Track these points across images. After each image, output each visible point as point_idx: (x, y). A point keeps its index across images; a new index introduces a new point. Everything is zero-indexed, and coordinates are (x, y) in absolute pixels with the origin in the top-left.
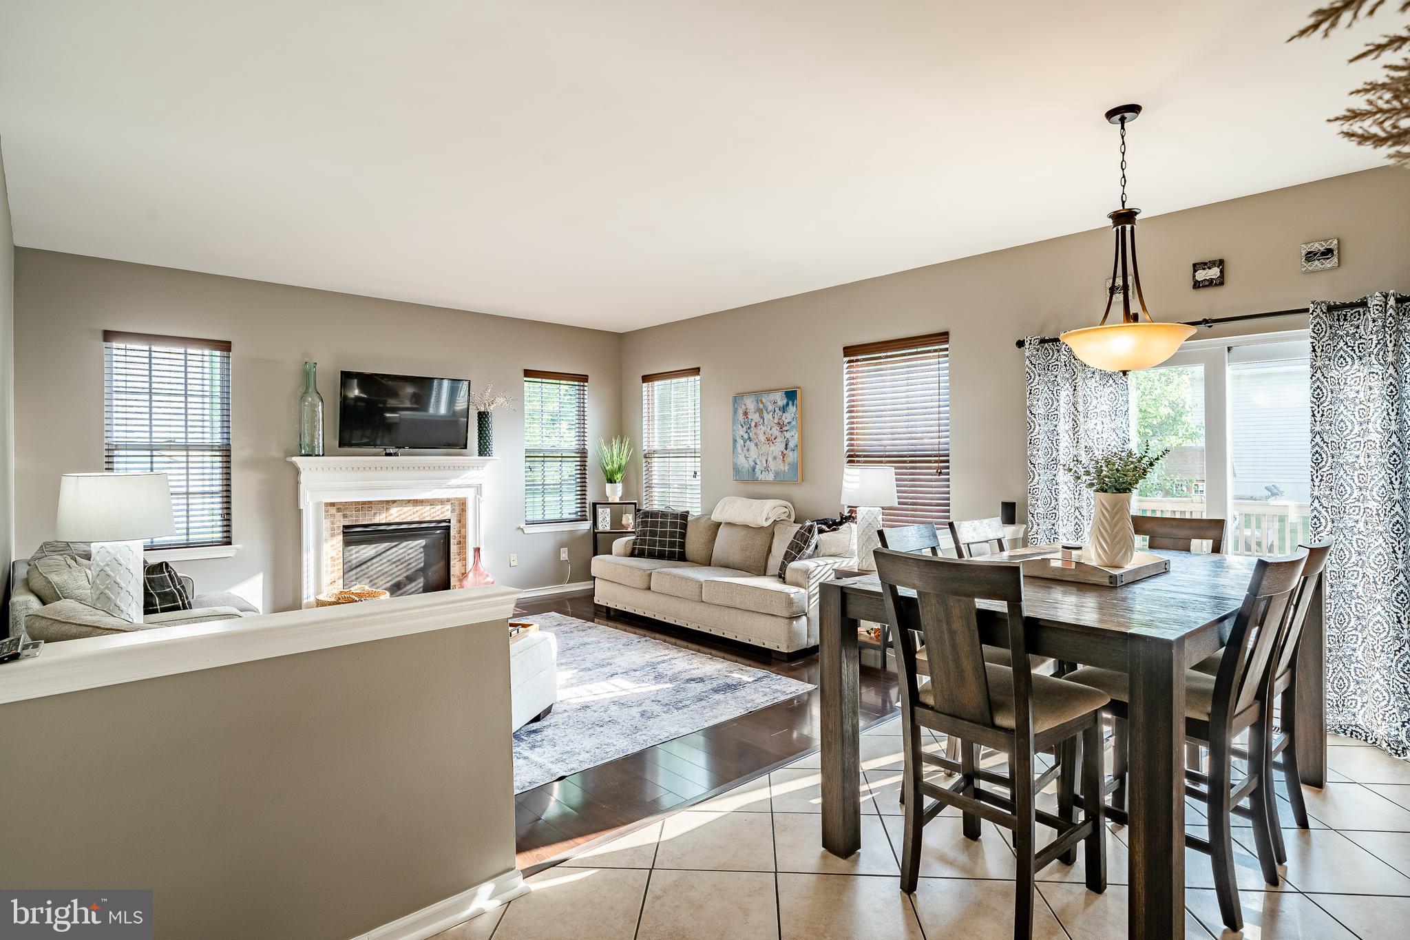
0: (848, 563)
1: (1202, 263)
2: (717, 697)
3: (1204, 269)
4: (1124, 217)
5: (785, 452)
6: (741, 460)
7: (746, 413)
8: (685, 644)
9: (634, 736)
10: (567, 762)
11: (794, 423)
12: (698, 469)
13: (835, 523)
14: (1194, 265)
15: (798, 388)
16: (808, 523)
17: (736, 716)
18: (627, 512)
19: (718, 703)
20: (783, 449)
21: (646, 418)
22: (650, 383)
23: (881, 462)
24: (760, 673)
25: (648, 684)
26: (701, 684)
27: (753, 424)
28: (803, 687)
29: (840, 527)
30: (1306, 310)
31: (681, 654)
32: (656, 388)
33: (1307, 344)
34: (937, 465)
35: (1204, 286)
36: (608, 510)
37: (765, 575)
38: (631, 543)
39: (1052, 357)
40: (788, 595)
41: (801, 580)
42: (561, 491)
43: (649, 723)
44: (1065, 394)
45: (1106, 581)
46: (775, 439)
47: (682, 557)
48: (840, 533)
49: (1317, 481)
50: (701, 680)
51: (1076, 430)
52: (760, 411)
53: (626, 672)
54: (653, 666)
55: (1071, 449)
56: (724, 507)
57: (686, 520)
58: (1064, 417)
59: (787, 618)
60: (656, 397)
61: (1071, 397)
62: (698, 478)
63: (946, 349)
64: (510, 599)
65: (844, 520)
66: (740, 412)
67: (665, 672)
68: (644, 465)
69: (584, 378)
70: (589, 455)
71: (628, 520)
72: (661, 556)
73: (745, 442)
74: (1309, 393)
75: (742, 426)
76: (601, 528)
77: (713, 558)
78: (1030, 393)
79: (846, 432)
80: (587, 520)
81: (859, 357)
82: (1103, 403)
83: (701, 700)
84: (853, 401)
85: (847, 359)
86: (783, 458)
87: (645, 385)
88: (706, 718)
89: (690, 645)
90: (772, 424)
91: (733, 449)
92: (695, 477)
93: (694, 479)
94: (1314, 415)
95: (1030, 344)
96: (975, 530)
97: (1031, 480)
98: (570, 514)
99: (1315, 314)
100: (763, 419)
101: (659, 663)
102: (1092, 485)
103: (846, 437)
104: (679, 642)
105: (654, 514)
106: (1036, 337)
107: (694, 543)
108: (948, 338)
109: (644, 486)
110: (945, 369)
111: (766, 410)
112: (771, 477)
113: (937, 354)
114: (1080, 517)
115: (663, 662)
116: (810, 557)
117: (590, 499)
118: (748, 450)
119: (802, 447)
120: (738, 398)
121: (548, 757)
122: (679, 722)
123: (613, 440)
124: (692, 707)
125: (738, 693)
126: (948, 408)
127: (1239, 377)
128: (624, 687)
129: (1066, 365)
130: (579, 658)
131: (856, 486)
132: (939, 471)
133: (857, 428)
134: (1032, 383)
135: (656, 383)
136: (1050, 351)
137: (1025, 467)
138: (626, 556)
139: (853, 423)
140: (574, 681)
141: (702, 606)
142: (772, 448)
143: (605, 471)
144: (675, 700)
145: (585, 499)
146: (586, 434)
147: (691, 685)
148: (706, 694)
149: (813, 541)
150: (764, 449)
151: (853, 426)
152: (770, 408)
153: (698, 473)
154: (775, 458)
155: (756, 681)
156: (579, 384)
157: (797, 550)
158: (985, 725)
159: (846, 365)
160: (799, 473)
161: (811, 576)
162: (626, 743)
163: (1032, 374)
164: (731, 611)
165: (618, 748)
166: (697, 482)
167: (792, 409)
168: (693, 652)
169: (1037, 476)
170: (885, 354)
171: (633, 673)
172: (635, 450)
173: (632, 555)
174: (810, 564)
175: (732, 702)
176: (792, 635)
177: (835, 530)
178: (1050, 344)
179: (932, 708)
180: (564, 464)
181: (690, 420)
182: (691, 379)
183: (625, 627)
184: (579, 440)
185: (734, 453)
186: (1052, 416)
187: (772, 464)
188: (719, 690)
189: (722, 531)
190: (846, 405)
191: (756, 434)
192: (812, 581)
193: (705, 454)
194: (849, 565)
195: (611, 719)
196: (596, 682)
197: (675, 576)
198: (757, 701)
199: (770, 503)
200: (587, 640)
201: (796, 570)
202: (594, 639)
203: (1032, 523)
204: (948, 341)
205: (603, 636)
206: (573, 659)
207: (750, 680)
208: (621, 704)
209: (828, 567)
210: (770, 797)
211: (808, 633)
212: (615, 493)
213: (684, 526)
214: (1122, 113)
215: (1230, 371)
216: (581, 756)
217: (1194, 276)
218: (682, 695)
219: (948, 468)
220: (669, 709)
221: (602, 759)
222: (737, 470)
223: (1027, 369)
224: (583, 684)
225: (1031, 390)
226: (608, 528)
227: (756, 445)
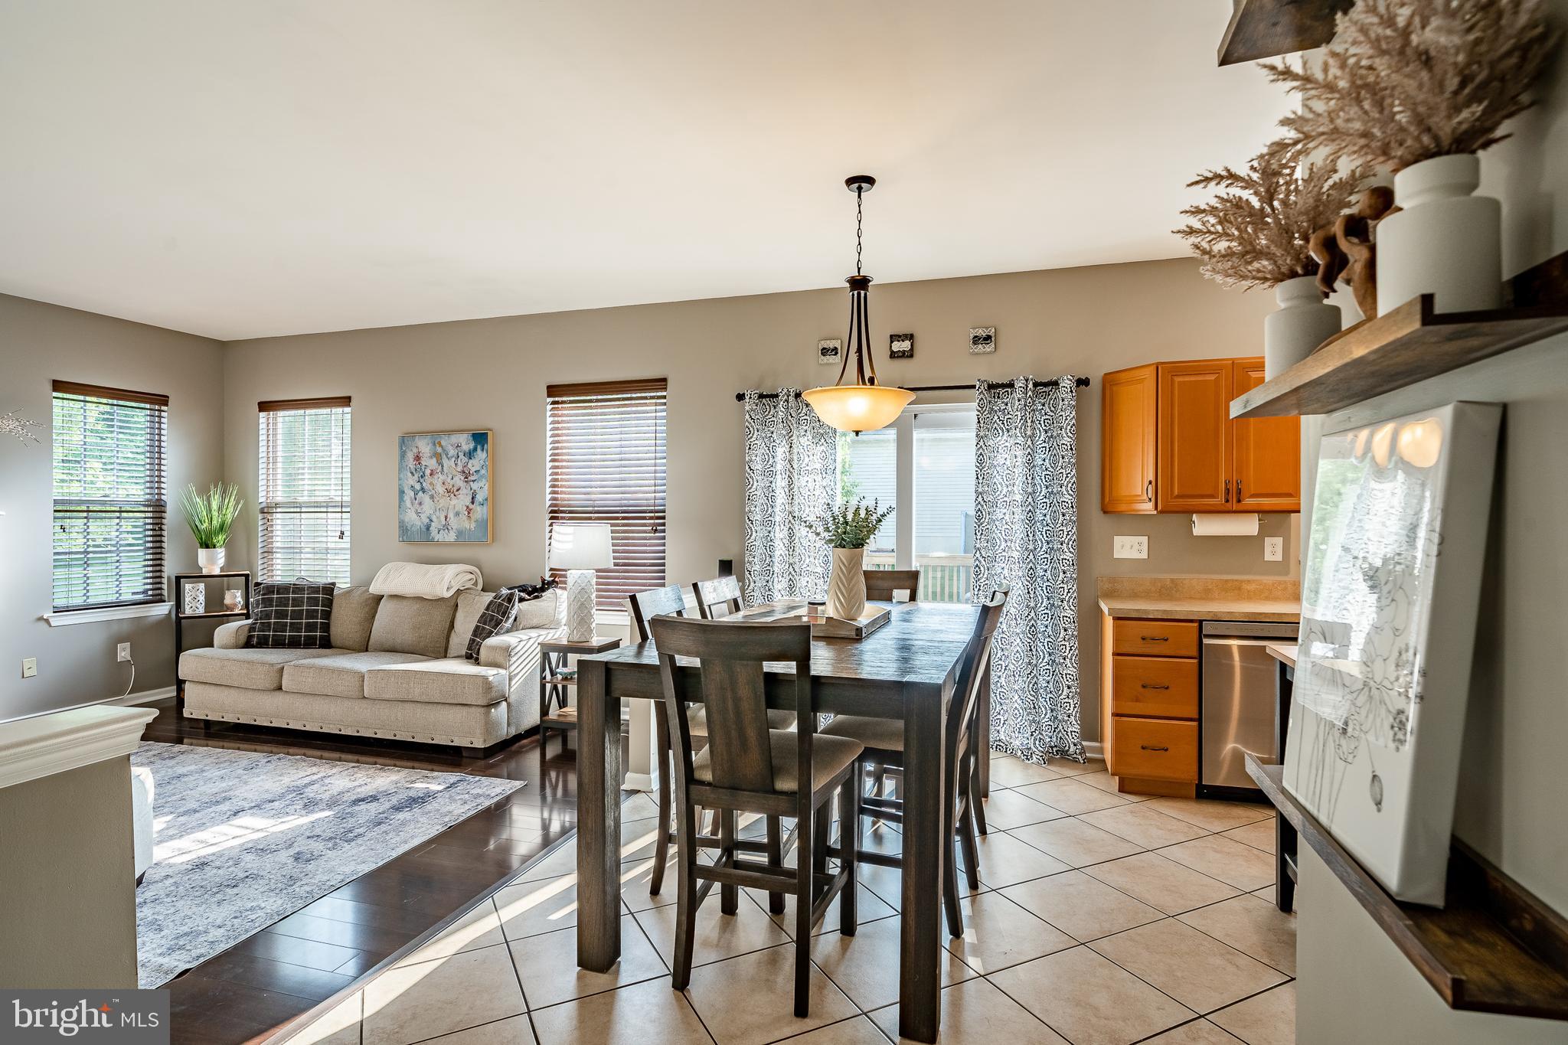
0: (553, 636)
1: (897, 335)
2: (401, 816)
3: (899, 341)
4: (859, 283)
5: (471, 506)
6: (411, 517)
7: (418, 458)
8: (336, 755)
9: (290, 890)
10: (188, 948)
11: (483, 472)
12: (347, 529)
13: (535, 589)
14: (891, 336)
15: (489, 430)
16: (505, 591)
17: (432, 835)
18: (231, 587)
19: (404, 823)
20: (468, 503)
21: (265, 460)
22: (271, 413)
23: (590, 519)
24: (452, 777)
25: (297, 817)
26: (375, 804)
27: (428, 472)
28: (509, 786)
29: (543, 594)
30: (973, 387)
31: (335, 770)
32: (280, 420)
33: (973, 415)
34: (652, 521)
35: (898, 357)
36: (202, 586)
37: (445, 657)
38: (247, 628)
39: (769, 412)
40: (485, 678)
41: (500, 659)
42: (118, 561)
43: (310, 867)
44: (781, 451)
45: (853, 634)
46: (458, 490)
47: (326, 643)
48: (544, 600)
49: (979, 534)
50: (374, 798)
51: (792, 486)
52: (438, 457)
53: (257, 806)
54: (299, 791)
55: (786, 506)
56: (388, 575)
57: (332, 594)
58: (781, 474)
59: (483, 706)
60: (280, 431)
61: (787, 454)
62: (347, 539)
63: (664, 397)
64: (136, 724)
65: (546, 586)
66: (410, 456)
67: (318, 797)
68: (260, 523)
69: (163, 400)
70: (169, 508)
71: (235, 598)
72: (294, 644)
73: (416, 494)
74: (974, 459)
75: (412, 473)
76: (188, 611)
77: (370, 643)
78: (750, 448)
79: (548, 484)
80: (164, 601)
81: (565, 399)
82: (816, 461)
83: (380, 824)
84: (557, 448)
85: (550, 400)
86: (469, 513)
87: (262, 414)
88: (392, 846)
89: (343, 756)
90: (455, 473)
91: (400, 502)
92: (341, 537)
93: (341, 540)
94: (977, 478)
95: (750, 398)
96: (715, 590)
97: (749, 536)
98: (133, 593)
99: (980, 390)
100: (442, 466)
101: (306, 786)
102: (831, 541)
103: (548, 490)
104: (326, 754)
105: (283, 589)
106: (756, 392)
107: (344, 623)
108: (666, 385)
109: (260, 551)
110: (662, 418)
111: (447, 455)
112: (451, 537)
113: (654, 401)
114: (793, 573)
115: (312, 783)
116: (508, 631)
117: (170, 569)
118: (420, 504)
119: (493, 500)
120: (406, 440)
121: (153, 949)
122: (354, 858)
123: (212, 487)
124: (369, 835)
125: (429, 807)
126: (664, 461)
127: (922, 440)
128: (254, 827)
129: (783, 422)
130: (174, 798)
131: (569, 546)
132: (654, 528)
133: (562, 480)
134: (751, 437)
135: (281, 413)
136: (768, 407)
137: (741, 523)
138: (237, 647)
139: (557, 474)
140: (172, 832)
141: (364, 704)
142: (454, 502)
143: (196, 530)
144: (342, 830)
145: (161, 571)
146: (163, 479)
147: (362, 807)
148: (385, 815)
149: (513, 612)
150: (443, 502)
151: (557, 477)
152: (452, 452)
153: (347, 534)
154: (457, 514)
155: (448, 787)
156: (152, 407)
157: (493, 623)
158: (767, 792)
159: (549, 407)
160: (488, 531)
161: (513, 654)
162: (280, 902)
163: (751, 429)
164: (407, 706)
165: (269, 911)
166: (346, 543)
167: (481, 455)
168: (354, 764)
169: (754, 533)
170: (595, 397)
171: (269, 806)
172: (246, 505)
173: (248, 645)
174: (510, 639)
175: (423, 819)
176: (489, 726)
177: (537, 597)
178: (768, 399)
179: (709, 784)
180: (123, 522)
181: (333, 464)
182: (339, 410)
183: (238, 745)
184: (152, 488)
185: (400, 507)
186: (770, 473)
187: (453, 522)
188: (402, 808)
189: (384, 607)
190: (549, 453)
191: (431, 484)
192: (514, 659)
193: (357, 508)
194: (555, 637)
195: (247, 874)
196: (212, 826)
197: (321, 669)
198: (456, 812)
199: (451, 570)
200: (180, 770)
201: (494, 648)
202: (193, 768)
203: (749, 580)
204: (666, 388)
205: (208, 761)
206: (164, 801)
207: (440, 788)
208: (260, 850)
209: (532, 641)
210: (499, 924)
211: (508, 721)
212: (212, 562)
213: (329, 603)
214: (860, 182)
215: (916, 435)
216: (211, 935)
217: (891, 347)
218: (351, 822)
219: (664, 525)
220: (336, 844)
221: (247, 931)
222: (404, 529)
223: (747, 423)
224: (188, 834)
225: (750, 445)
226: (201, 611)
227: (432, 497)
